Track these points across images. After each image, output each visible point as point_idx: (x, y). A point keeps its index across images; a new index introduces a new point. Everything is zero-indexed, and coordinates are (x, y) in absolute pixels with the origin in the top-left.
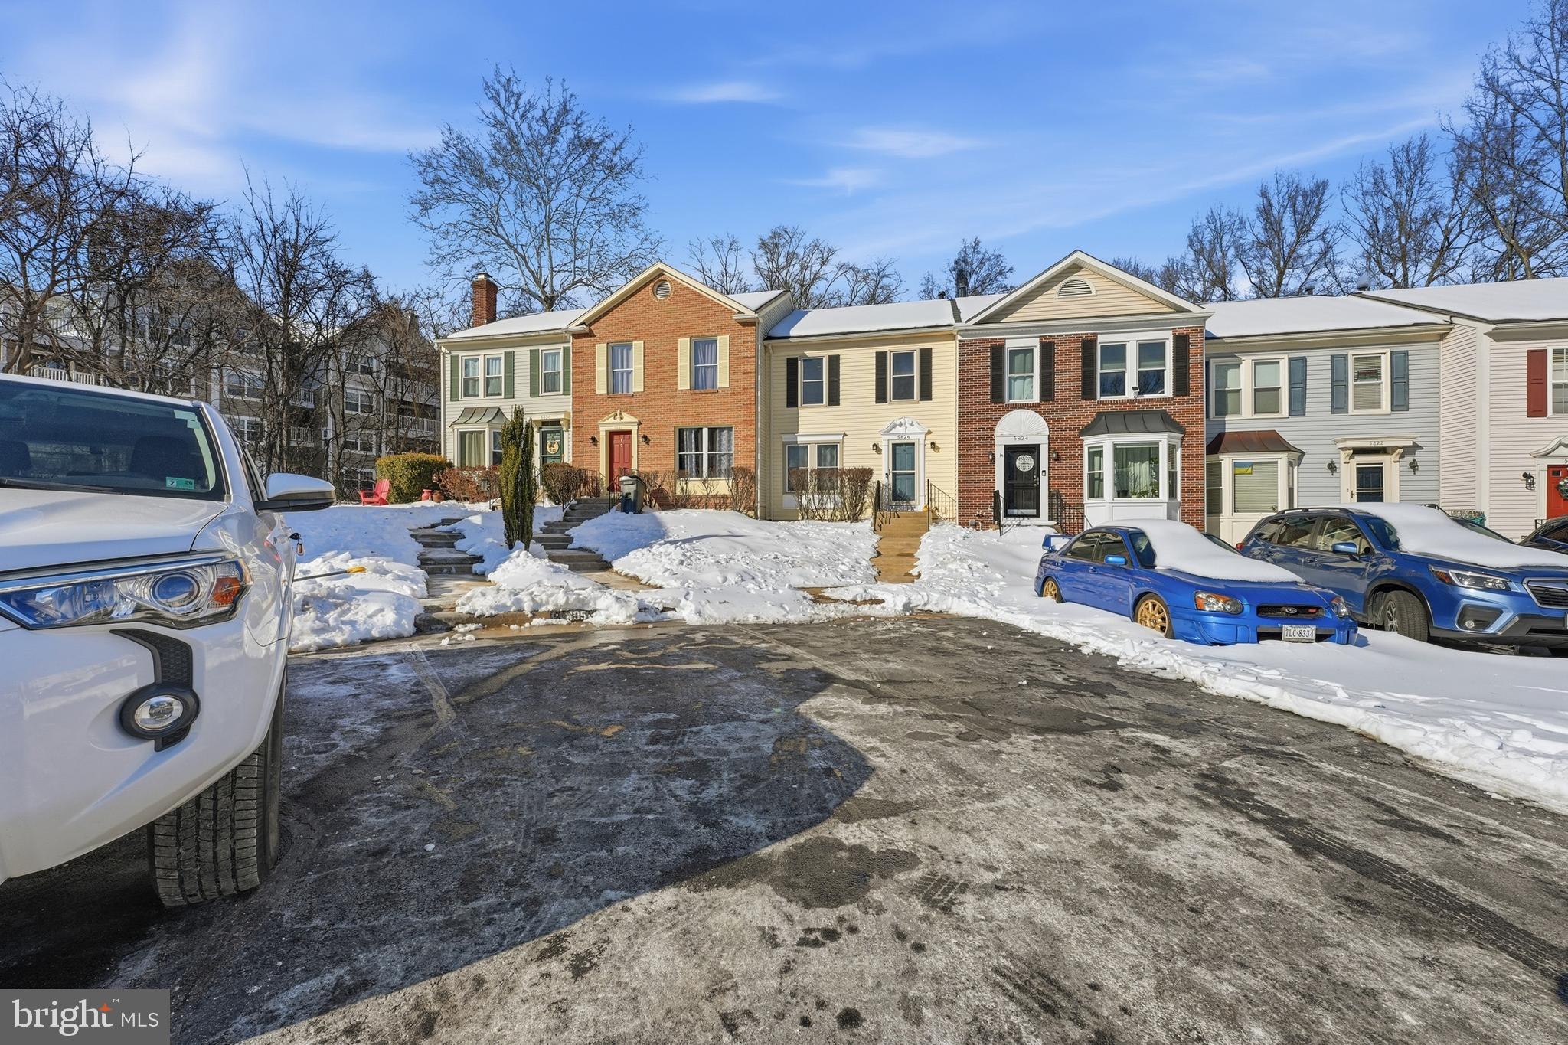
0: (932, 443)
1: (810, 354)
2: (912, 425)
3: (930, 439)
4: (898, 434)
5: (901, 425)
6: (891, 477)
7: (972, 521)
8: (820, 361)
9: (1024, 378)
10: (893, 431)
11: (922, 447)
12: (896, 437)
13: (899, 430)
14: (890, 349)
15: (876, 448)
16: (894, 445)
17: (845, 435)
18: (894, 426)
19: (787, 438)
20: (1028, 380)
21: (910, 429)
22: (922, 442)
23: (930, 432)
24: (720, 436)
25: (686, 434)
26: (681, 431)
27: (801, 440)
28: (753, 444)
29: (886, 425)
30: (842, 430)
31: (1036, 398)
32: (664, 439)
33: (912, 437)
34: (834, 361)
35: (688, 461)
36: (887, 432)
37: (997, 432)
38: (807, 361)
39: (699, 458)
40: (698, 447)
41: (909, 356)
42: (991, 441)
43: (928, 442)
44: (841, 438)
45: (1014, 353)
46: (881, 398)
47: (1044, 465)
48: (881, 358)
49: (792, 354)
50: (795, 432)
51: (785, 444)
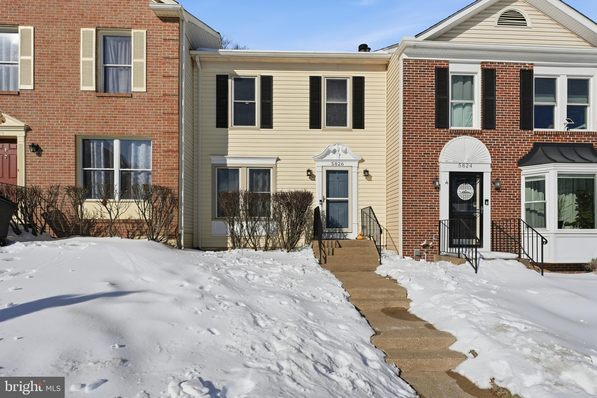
0: (366, 172)
1: (242, 73)
2: (345, 152)
3: (363, 166)
4: (332, 160)
5: (334, 152)
6: (325, 204)
7: (416, 251)
8: (252, 81)
9: (463, 106)
10: (327, 158)
11: (355, 175)
12: (330, 164)
13: (334, 157)
14: (324, 74)
15: (311, 175)
16: (328, 172)
17: (278, 159)
18: (328, 153)
19: (216, 160)
20: (467, 108)
21: (344, 157)
22: (355, 169)
23: (362, 161)
24: (136, 151)
25: (93, 146)
26: (86, 143)
27: (230, 163)
28: (175, 160)
29: (322, 151)
30: (275, 154)
31: (477, 125)
32: (61, 150)
33: (345, 164)
34: (267, 82)
35: (95, 178)
36: (321, 158)
37: (442, 157)
38: (238, 80)
39: (109, 175)
40: (109, 162)
41: (343, 83)
42: (435, 167)
43: (362, 170)
44: (273, 162)
45: (456, 78)
46: (315, 123)
47: (487, 194)
48: (315, 82)
49: (222, 71)
50: (225, 153)
51: (214, 166)
